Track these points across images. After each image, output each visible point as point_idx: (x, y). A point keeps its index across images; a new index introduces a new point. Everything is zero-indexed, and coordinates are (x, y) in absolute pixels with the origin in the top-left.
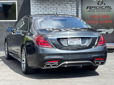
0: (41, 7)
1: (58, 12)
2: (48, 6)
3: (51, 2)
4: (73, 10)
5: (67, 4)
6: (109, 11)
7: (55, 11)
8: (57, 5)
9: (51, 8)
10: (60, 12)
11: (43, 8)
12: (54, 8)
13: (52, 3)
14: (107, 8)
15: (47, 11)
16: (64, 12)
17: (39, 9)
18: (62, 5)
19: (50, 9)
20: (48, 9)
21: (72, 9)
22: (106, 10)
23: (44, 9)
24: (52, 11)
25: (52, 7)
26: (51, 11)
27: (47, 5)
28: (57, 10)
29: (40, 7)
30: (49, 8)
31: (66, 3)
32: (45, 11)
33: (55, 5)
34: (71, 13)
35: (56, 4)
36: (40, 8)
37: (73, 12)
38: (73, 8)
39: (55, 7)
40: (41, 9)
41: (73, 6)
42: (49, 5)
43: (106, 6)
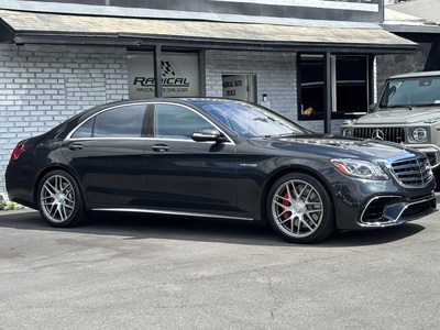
0: (23, 75)
1: (71, 90)
2: (43, 72)
3: (50, 63)
4: (108, 87)
5: (93, 68)
6: (184, 90)
7: (63, 87)
8: (65, 71)
9: (50, 78)
10: (76, 90)
11: (29, 79)
12: (58, 79)
13: (53, 65)
14: (178, 83)
15: (39, 86)
16: (85, 90)
17: (16, 81)
18: (81, 71)
19: (46, 81)
20: (41, 81)
21: (106, 84)
22: (176, 88)
23: (32, 81)
24: (53, 86)
25: (52, 76)
26: (51, 89)
27: (40, 70)
28: (67, 85)
29: (20, 73)
30: (44, 79)
31: (91, 66)
32: (33, 86)
33: (60, 71)
34: (104, 94)
35: (65, 67)
36: (20, 77)
37: (108, 92)
38: (108, 82)
39: (61, 76)
40: (21, 81)
41: (107, 76)
42: (45, 70)
43: (175, 77)
